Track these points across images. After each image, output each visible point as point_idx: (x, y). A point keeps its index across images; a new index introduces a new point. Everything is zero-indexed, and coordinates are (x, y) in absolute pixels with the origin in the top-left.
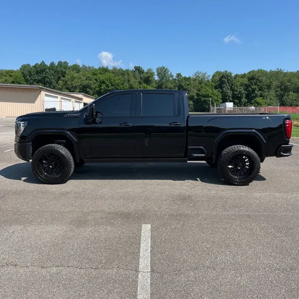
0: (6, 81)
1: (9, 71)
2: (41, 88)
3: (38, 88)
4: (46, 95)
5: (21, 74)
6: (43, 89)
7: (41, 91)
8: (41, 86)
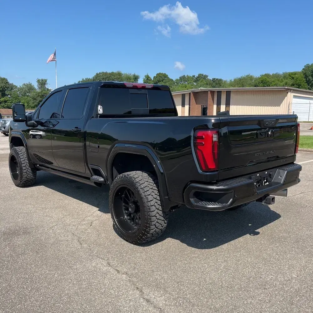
0: (286, 84)
1: (292, 74)
2: (288, 89)
3: (284, 89)
4: (295, 97)
5: (302, 75)
6: (291, 90)
7: (287, 93)
8: (287, 86)
